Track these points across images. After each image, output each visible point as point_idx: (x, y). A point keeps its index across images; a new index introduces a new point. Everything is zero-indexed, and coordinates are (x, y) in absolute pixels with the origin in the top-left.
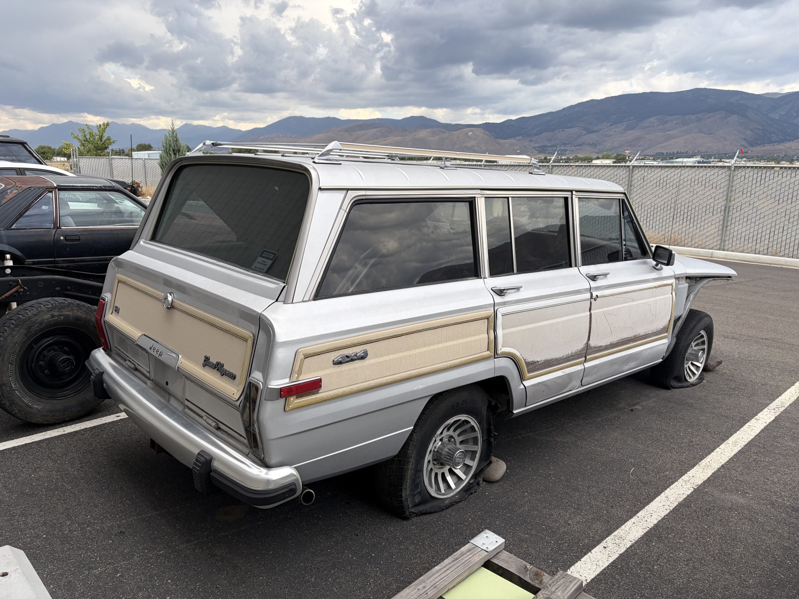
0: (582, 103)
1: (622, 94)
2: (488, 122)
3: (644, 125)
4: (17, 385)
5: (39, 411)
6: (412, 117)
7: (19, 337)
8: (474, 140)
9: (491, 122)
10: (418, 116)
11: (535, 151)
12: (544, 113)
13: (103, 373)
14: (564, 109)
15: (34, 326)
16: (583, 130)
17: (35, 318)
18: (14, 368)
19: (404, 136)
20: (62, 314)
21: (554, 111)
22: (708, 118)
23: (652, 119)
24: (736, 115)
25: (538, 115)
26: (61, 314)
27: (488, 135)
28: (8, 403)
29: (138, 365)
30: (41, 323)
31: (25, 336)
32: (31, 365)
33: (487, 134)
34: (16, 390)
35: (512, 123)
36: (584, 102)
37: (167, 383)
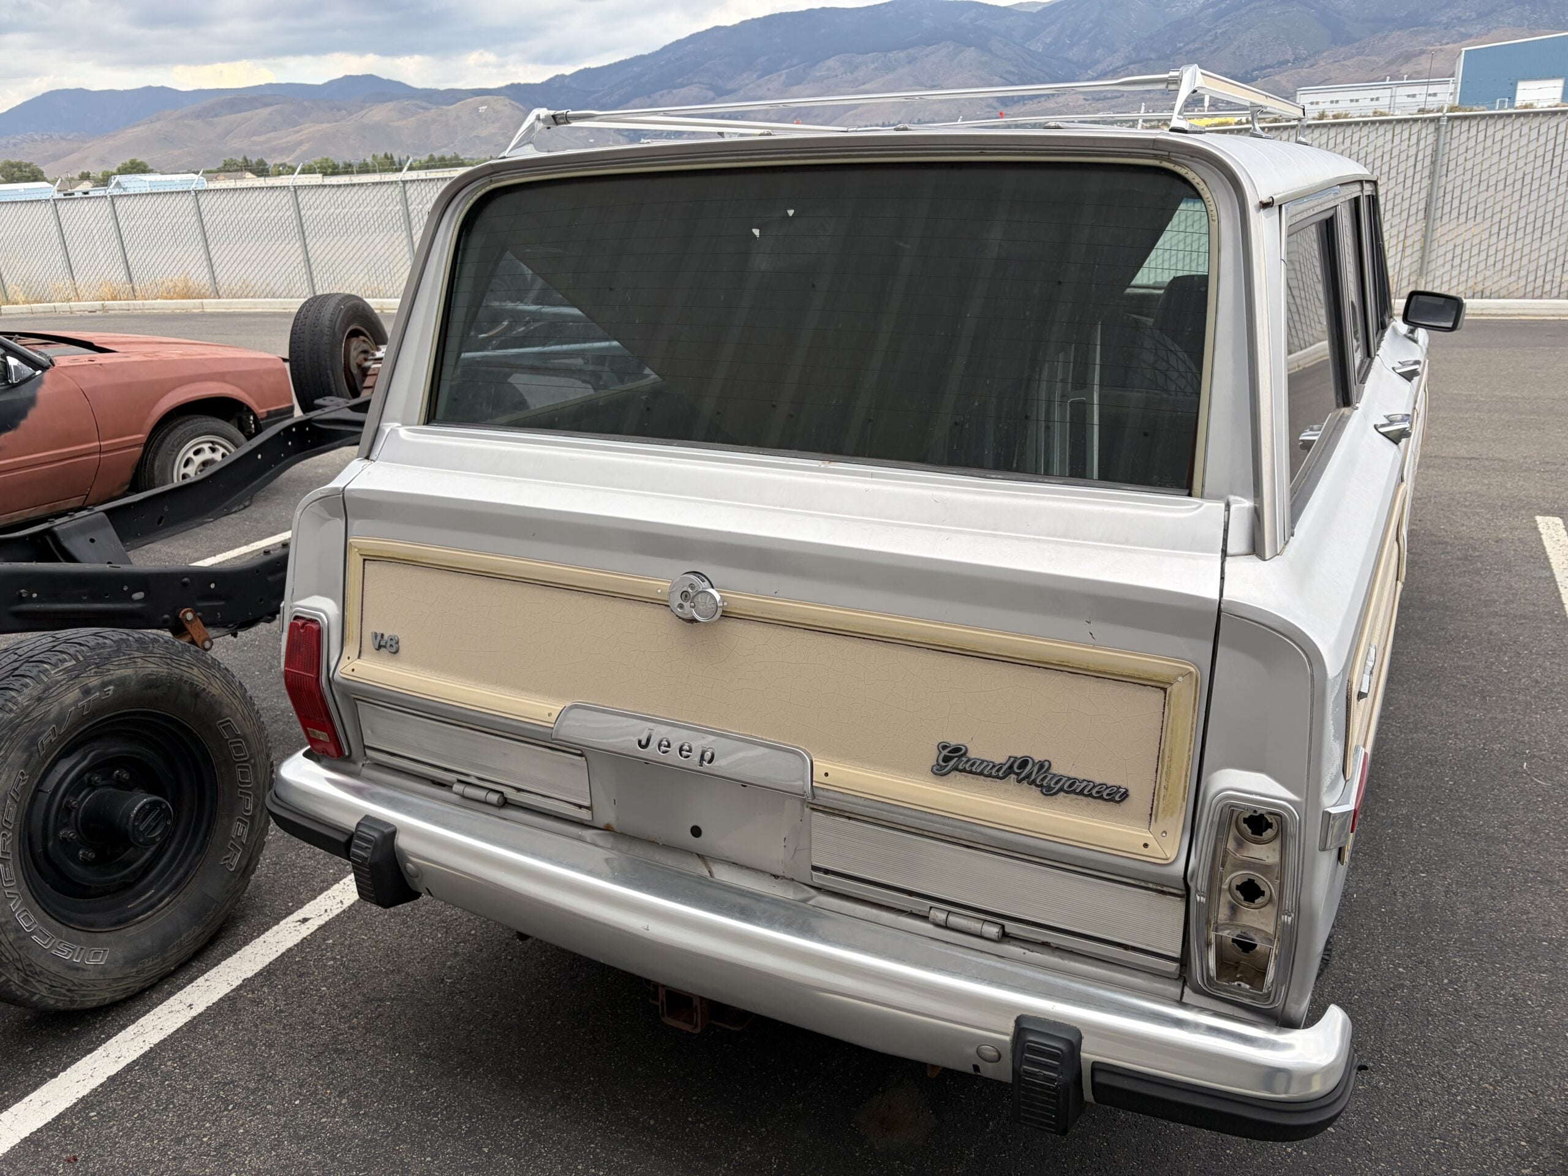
0: (698, 34)
1: (773, 13)
2: (516, 82)
3: (818, 74)
4: (32, 917)
5: (103, 971)
6: (347, 77)
7: (9, 776)
8: (493, 122)
9: (522, 82)
10: (360, 74)
11: (621, 138)
12: (628, 57)
13: (393, 834)
14: (666, 49)
15: (44, 732)
16: (707, 89)
17: (42, 709)
18: (13, 873)
19: (337, 121)
20: (110, 677)
21: (646, 53)
22: (927, 56)
23: (831, 62)
24: (973, 48)
25: (615, 63)
26: (106, 679)
27: (521, 110)
28: (16, 978)
29: (519, 790)
30: (58, 721)
31: (25, 768)
32: (45, 848)
33: (518, 107)
34: (32, 933)
35: (566, 81)
36: (702, 32)
37: (696, 832)
